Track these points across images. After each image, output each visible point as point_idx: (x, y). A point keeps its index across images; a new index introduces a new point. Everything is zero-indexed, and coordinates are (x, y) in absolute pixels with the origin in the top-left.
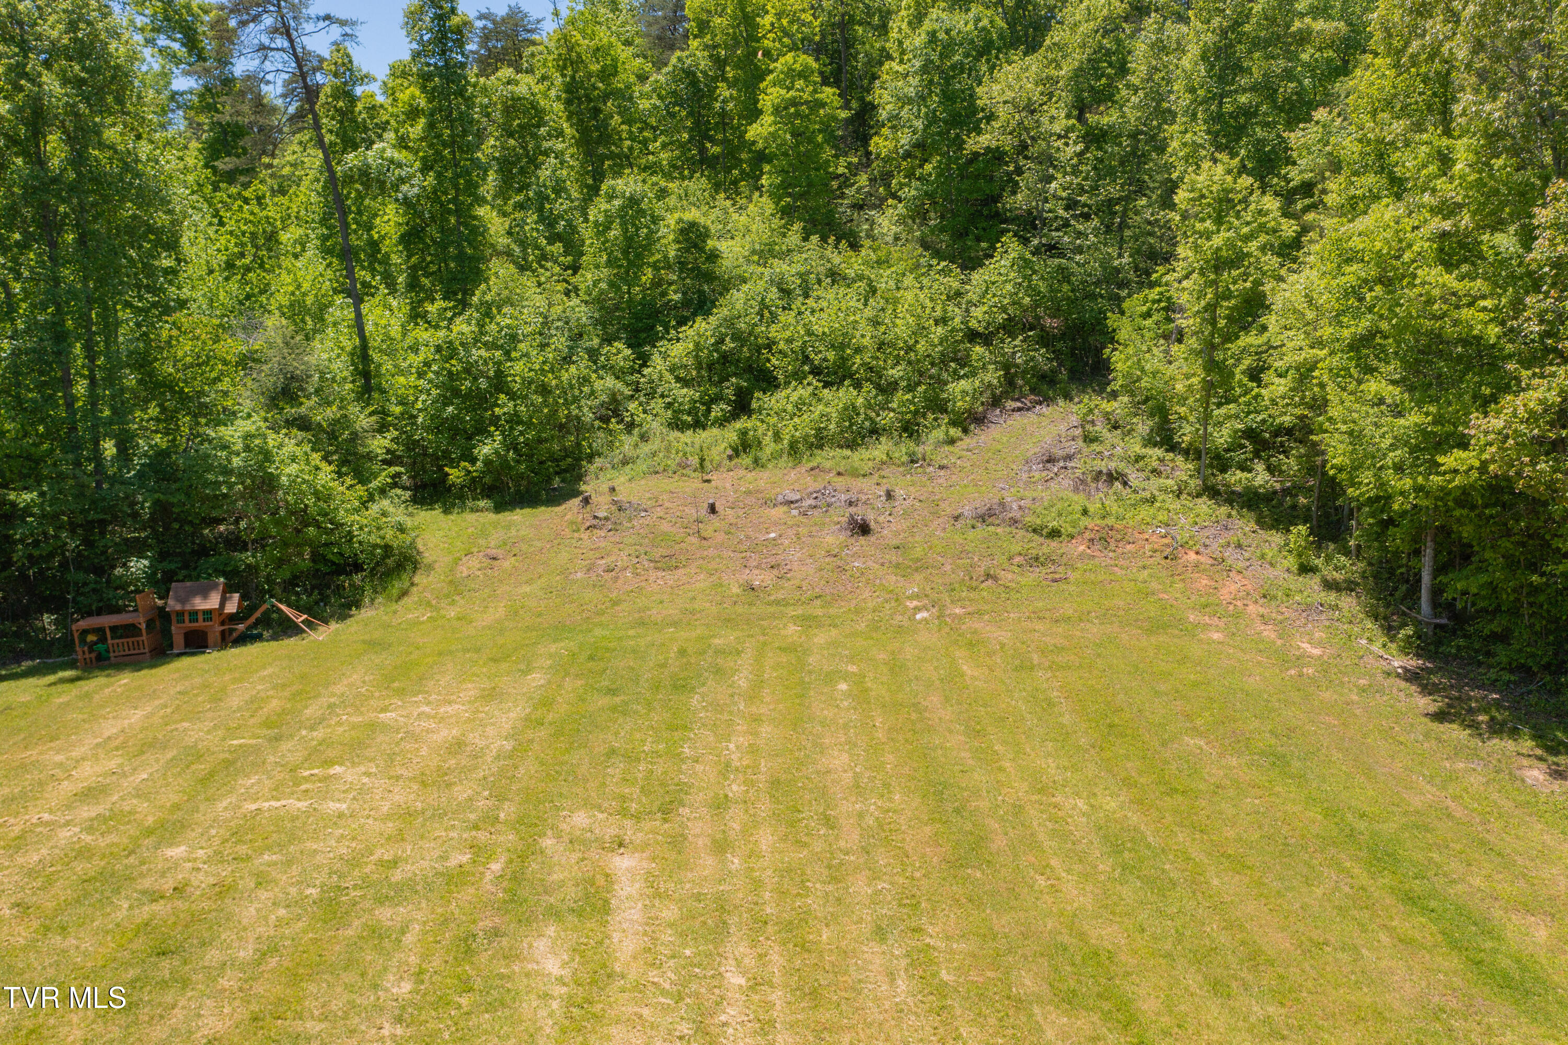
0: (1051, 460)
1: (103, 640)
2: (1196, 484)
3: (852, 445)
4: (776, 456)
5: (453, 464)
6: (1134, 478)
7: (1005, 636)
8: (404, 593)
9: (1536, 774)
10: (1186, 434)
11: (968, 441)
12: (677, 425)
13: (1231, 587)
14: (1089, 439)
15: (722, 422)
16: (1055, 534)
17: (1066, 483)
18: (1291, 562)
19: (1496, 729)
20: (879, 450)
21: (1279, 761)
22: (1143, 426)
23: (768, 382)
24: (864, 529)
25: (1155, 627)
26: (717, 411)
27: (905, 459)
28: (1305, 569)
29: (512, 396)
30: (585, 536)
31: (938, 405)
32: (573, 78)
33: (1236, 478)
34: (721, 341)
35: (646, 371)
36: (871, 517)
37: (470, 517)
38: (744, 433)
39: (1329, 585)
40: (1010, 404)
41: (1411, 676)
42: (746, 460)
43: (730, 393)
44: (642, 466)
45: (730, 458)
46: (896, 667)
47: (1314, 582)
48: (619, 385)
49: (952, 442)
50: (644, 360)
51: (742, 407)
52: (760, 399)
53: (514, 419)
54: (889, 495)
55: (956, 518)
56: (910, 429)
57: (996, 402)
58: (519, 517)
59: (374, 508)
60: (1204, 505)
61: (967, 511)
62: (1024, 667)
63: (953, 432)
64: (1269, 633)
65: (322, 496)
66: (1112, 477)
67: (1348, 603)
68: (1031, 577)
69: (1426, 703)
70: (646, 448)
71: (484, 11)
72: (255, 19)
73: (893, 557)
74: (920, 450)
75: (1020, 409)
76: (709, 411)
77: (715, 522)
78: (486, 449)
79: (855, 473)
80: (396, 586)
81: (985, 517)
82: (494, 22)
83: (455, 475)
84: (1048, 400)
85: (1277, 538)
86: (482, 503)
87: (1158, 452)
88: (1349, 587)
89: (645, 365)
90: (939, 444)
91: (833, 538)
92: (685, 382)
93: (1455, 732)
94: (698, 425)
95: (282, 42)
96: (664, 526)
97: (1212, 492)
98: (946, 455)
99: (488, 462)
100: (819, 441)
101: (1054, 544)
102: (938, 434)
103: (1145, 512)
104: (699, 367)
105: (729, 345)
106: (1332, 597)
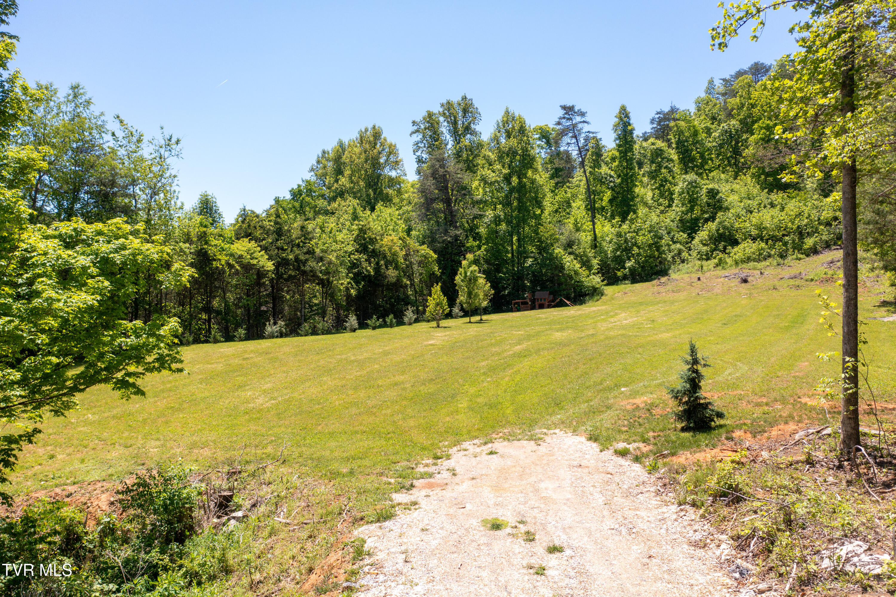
1: (519, 306)
3: (759, 261)
5: (619, 270)
8: (598, 300)
11: (808, 259)
12: (700, 259)
16: (812, 280)
20: (768, 262)
23: (735, 243)
24: (745, 281)
26: (715, 254)
27: (776, 264)
29: (639, 247)
30: (655, 287)
31: (798, 247)
32: (679, 139)
34: (719, 230)
35: (693, 242)
36: (749, 279)
37: (623, 286)
38: (720, 259)
42: (720, 268)
44: (684, 271)
45: (714, 267)
48: (682, 247)
49: (800, 259)
50: (693, 238)
52: (730, 249)
53: (639, 254)
54: (761, 273)
55: (781, 279)
57: (827, 246)
58: (638, 286)
59: (591, 277)
61: (786, 277)
63: (800, 256)
65: (576, 273)
68: (790, 289)
70: (686, 266)
71: (659, 110)
72: (566, 134)
73: (750, 288)
74: (783, 262)
75: (837, 249)
76: (713, 254)
77: (699, 282)
78: (629, 265)
79: (754, 268)
80: (596, 298)
81: (793, 278)
82: (664, 114)
83: (619, 274)
86: (627, 282)
89: (692, 240)
90: (793, 259)
91: (733, 284)
92: (704, 245)
94: (708, 259)
95: (574, 140)
96: (681, 284)
98: (793, 263)
99: (630, 268)
100: (749, 259)
101: (808, 282)
102: (795, 256)
104: (710, 239)
105: (721, 231)
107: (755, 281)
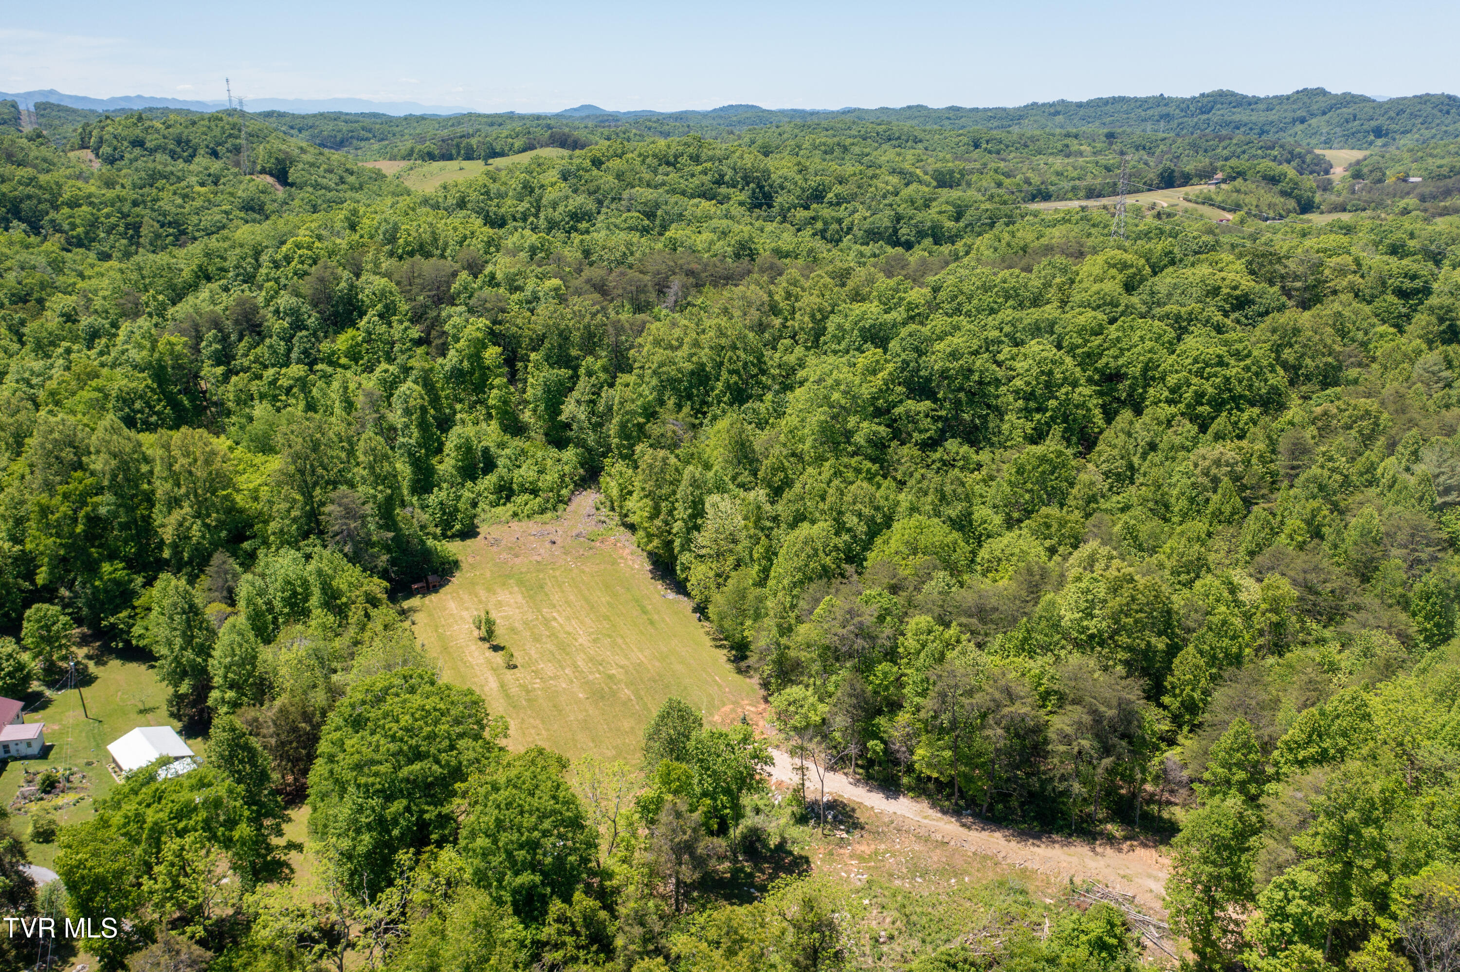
0: (589, 516)
2: (619, 523)
3: (542, 514)
4: (524, 517)
5: (448, 530)
6: (606, 521)
7: (588, 569)
8: (460, 568)
9: (660, 586)
10: (618, 510)
11: (569, 509)
12: (492, 506)
13: (627, 551)
14: (597, 508)
15: (504, 505)
16: (593, 540)
17: (593, 523)
18: (636, 544)
19: (658, 580)
20: (549, 515)
21: (628, 589)
22: (608, 504)
23: (515, 493)
24: (554, 542)
25: (613, 564)
26: (503, 501)
27: (556, 518)
28: (638, 546)
30: (491, 548)
31: (560, 499)
34: (499, 480)
36: (554, 538)
37: (456, 543)
38: (512, 510)
40: (577, 493)
41: (650, 571)
42: (516, 518)
43: (504, 496)
44: (490, 522)
45: (512, 518)
46: (573, 579)
49: (565, 510)
51: (508, 499)
52: (513, 499)
54: (556, 531)
55: (572, 537)
56: (555, 509)
57: (573, 493)
58: (469, 542)
60: (622, 528)
61: (574, 534)
62: (593, 576)
63: (565, 506)
64: (631, 562)
66: (603, 522)
67: (645, 554)
68: (590, 553)
69: (651, 576)
73: (562, 550)
74: (558, 514)
75: (579, 495)
76: (500, 502)
77: (520, 542)
78: (456, 526)
79: (546, 524)
81: (578, 536)
83: (449, 533)
84: (585, 490)
86: (457, 539)
87: (612, 513)
90: (562, 511)
91: (548, 545)
92: (491, 493)
93: (653, 581)
94: (498, 505)
96: (509, 544)
98: (564, 515)
100: (534, 513)
101: (593, 543)
102: (562, 508)
103: (610, 532)
107: (559, 541)
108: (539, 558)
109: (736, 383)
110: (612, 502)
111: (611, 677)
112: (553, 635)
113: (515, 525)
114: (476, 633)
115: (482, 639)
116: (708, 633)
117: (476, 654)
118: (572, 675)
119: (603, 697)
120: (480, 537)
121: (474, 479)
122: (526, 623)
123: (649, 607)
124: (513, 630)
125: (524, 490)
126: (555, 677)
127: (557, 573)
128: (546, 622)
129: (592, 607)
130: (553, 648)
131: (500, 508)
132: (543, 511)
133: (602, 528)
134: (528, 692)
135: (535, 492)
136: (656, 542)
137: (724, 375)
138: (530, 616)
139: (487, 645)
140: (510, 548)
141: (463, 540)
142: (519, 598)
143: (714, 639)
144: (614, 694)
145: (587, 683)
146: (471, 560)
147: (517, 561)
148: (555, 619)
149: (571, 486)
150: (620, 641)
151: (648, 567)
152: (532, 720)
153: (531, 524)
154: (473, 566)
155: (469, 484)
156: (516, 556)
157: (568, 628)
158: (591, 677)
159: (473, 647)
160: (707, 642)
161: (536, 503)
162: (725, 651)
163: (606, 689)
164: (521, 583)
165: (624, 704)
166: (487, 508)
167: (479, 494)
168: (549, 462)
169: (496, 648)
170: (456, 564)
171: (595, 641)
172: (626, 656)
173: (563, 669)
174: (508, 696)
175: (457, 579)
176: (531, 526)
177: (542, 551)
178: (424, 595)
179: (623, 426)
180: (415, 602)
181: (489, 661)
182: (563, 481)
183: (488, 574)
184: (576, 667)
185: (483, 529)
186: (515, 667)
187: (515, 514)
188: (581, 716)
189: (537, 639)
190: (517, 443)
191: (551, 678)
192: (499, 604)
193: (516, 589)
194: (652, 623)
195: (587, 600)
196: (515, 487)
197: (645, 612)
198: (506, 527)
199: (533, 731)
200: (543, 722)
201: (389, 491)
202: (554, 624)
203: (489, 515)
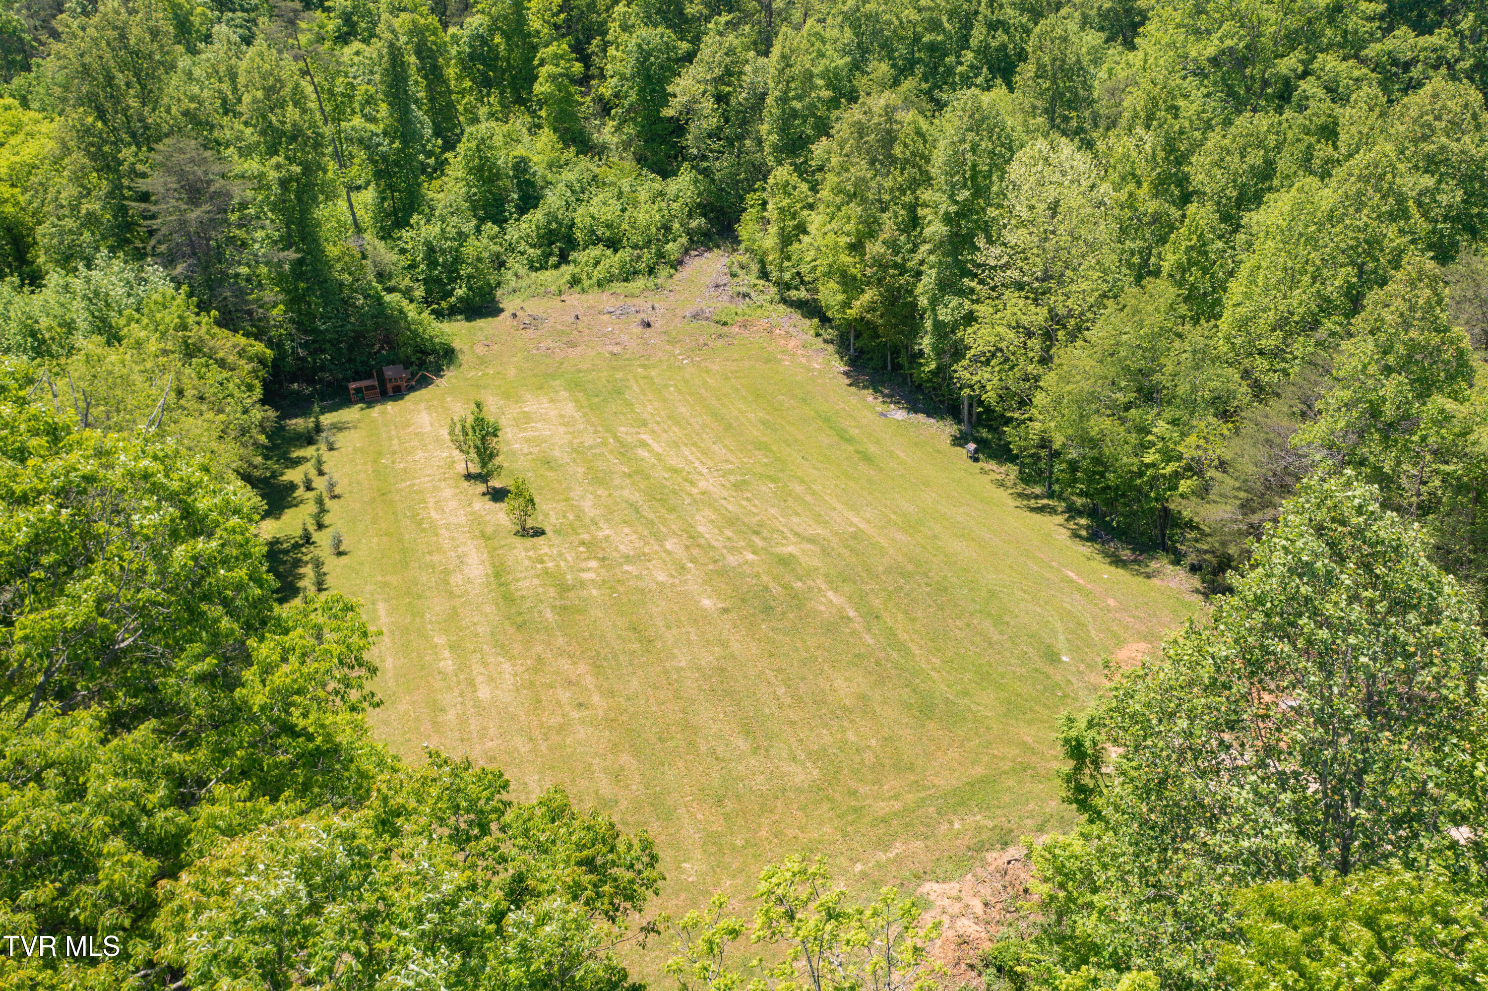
0: (717, 286)
1: (361, 392)
2: (777, 297)
3: (626, 280)
4: (591, 286)
5: (443, 299)
6: (752, 294)
7: (717, 368)
8: (461, 364)
9: (870, 399)
10: (775, 274)
11: (677, 276)
12: (532, 268)
13: (793, 343)
14: (734, 275)
15: (556, 267)
16: (725, 324)
17: (726, 298)
18: (812, 332)
19: (865, 387)
20: (640, 282)
21: (804, 400)
22: (755, 267)
23: (576, 246)
24: (648, 325)
25: (767, 361)
26: (553, 260)
27: (653, 287)
28: (818, 335)
29: (469, 265)
30: (523, 332)
31: (662, 258)
33: (793, 294)
34: (549, 223)
35: (506, 238)
36: (649, 318)
37: (457, 324)
38: (573, 275)
39: (826, 341)
40: (693, 253)
41: (846, 373)
42: (577, 289)
43: (556, 251)
44: (526, 293)
45: (570, 288)
46: (686, 382)
47: (820, 339)
49: (671, 276)
51: (564, 259)
52: (573, 256)
53: (469, 277)
54: (653, 307)
55: (684, 318)
56: (651, 271)
57: (686, 252)
58: (481, 323)
60: (782, 307)
61: (687, 313)
62: (727, 378)
63: (671, 271)
64: (804, 361)
65: (420, 323)
66: (746, 295)
67: (831, 348)
68: (720, 343)
69: (848, 381)
73: (664, 337)
74: (658, 281)
75: (698, 255)
76: (548, 260)
77: (581, 323)
78: (460, 292)
79: (633, 296)
81: (696, 316)
83: (444, 305)
84: (710, 249)
85: (807, 322)
86: (459, 318)
87: (762, 282)
88: (831, 342)
90: (666, 278)
91: (638, 330)
92: (533, 246)
93: (853, 389)
94: (543, 267)
96: (559, 326)
97: (784, 301)
98: (669, 284)
100: (612, 279)
101: (725, 328)
102: (665, 273)
103: (759, 312)
104: (538, 237)
105: (554, 225)
106: (825, 346)
107: (657, 324)
108: (617, 349)
109: (1004, 47)
110: (762, 262)
111: (786, 561)
112: (639, 473)
113: (574, 299)
114: (461, 468)
115: (469, 477)
116: (1001, 484)
117: (453, 504)
118: (681, 553)
119: (767, 610)
120: (502, 315)
121: (501, 221)
122: (578, 451)
123: (854, 432)
124: (548, 462)
125: (595, 240)
126: (640, 557)
127: (653, 373)
128: (624, 450)
129: (729, 427)
130: (636, 497)
131: (547, 275)
132: (628, 275)
133: (742, 306)
134: (564, 589)
135: (614, 244)
136: (869, 295)
137: (978, 33)
138: (588, 439)
139: (481, 488)
140: (561, 333)
141: (469, 319)
142: (570, 409)
143: (1020, 495)
144: (797, 601)
145: (723, 572)
146: (480, 350)
147: (573, 353)
148: (643, 444)
149: (684, 240)
150: (799, 489)
151: (839, 366)
152: (564, 664)
153: (605, 296)
154: (482, 361)
155: (490, 228)
156: (571, 344)
157: (675, 462)
158: (732, 560)
159: (448, 493)
160: (1005, 499)
161: (613, 260)
162: (1060, 519)
163: (776, 590)
164: (575, 386)
165: (831, 629)
166: (522, 271)
167: (511, 249)
168: (643, 195)
169: (498, 495)
170: (448, 354)
171: (737, 486)
172: (818, 518)
173: (660, 540)
174: (508, 598)
175: (449, 379)
176: (605, 300)
177: (624, 338)
178: (370, 404)
179: (785, 123)
180: (350, 414)
181: (477, 520)
182: (667, 228)
183: (511, 372)
184: (692, 537)
185: (509, 304)
186: (539, 533)
187: (575, 281)
188: (707, 659)
189: (598, 479)
190: (585, 165)
191: (627, 559)
192: (527, 418)
193: (564, 394)
194: (867, 458)
195: (715, 415)
196: (578, 235)
197: (850, 440)
198: (556, 302)
199: (565, 696)
200: (597, 666)
201: (296, 169)
202: (642, 453)
203: (524, 283)
